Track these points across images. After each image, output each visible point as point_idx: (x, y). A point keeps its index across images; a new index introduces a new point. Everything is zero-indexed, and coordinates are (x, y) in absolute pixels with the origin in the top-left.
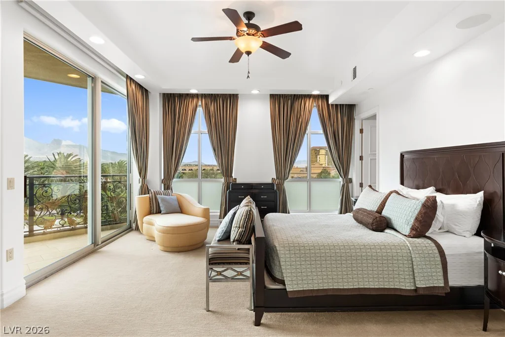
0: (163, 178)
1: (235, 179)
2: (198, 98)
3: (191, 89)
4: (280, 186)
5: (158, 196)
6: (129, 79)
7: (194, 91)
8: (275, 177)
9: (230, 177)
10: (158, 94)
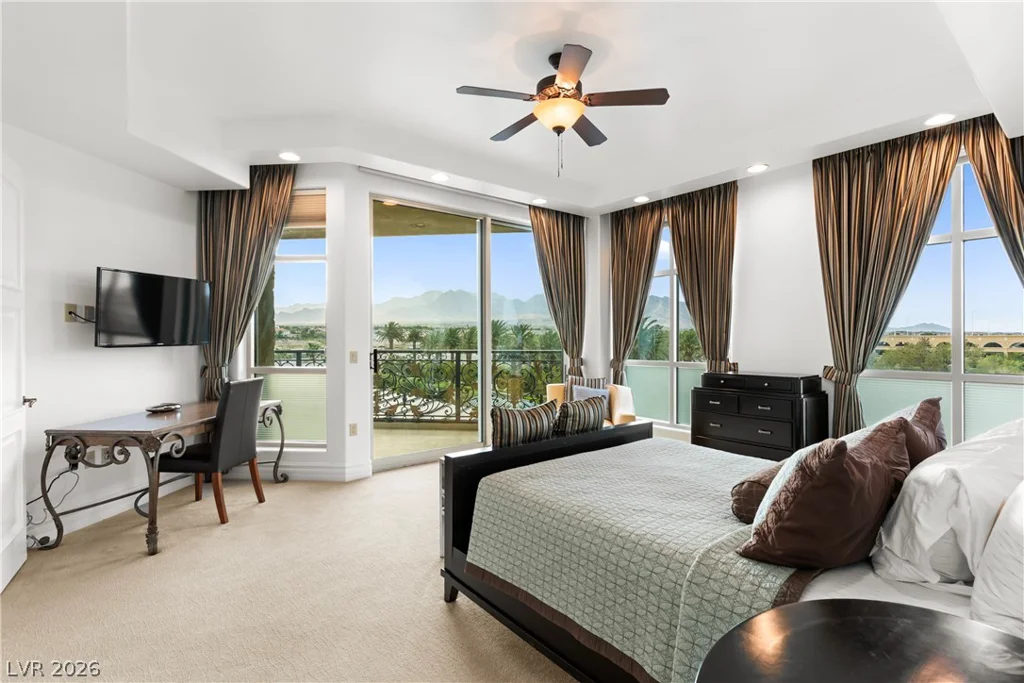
0: (612, 357)
1: (735, 365)
2: (661, 209)
3: (636, 197)
4: (844, 386)
5: (575, 387)
6: (534, 208)
7: (642, 200)
8: (831, 364)
9: (721, 360)
10: (599, 218)
